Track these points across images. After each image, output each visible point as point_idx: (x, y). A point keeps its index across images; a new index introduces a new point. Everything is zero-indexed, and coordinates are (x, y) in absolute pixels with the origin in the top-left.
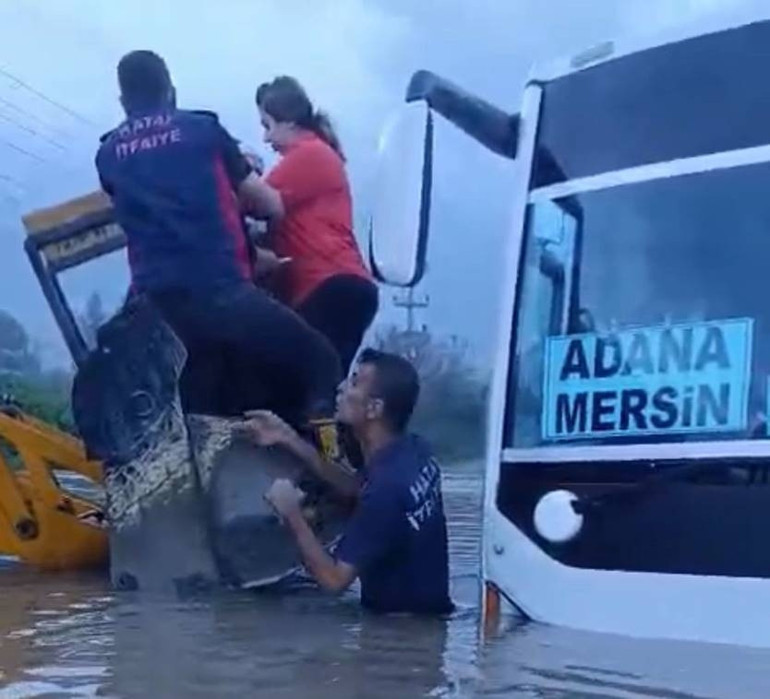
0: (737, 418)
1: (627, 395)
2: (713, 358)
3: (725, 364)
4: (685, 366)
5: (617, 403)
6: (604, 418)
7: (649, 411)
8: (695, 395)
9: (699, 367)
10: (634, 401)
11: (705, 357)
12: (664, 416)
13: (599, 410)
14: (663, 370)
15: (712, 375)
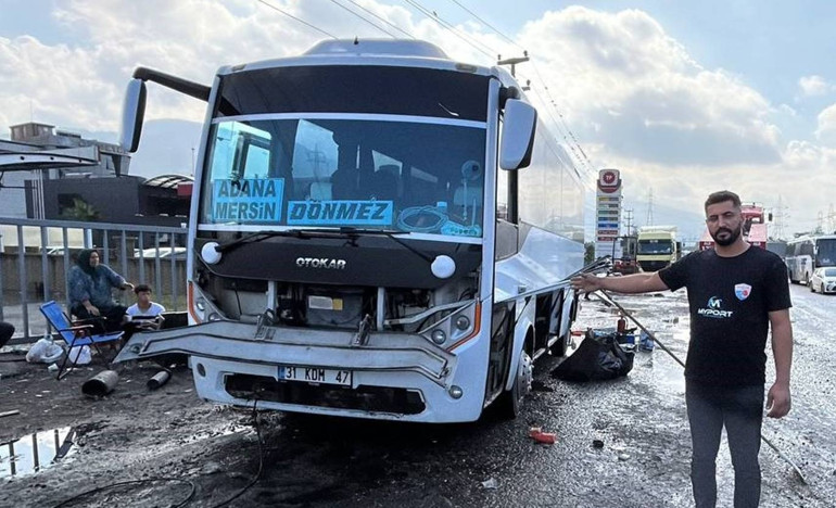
0: (277, 217)
1: (241, 204)
2: (270, 192)
3: (274, 195)
4: (261, 195)
5: (237, 207)
6: (233, 213)
7: (248, 211)
8: (264, 207)
9: (266, 195)
10: (243, 207)
11: (268, 192)
12: (253, 214)
13: (231, 210)
14: (254, 195)
15: (270, 199)
